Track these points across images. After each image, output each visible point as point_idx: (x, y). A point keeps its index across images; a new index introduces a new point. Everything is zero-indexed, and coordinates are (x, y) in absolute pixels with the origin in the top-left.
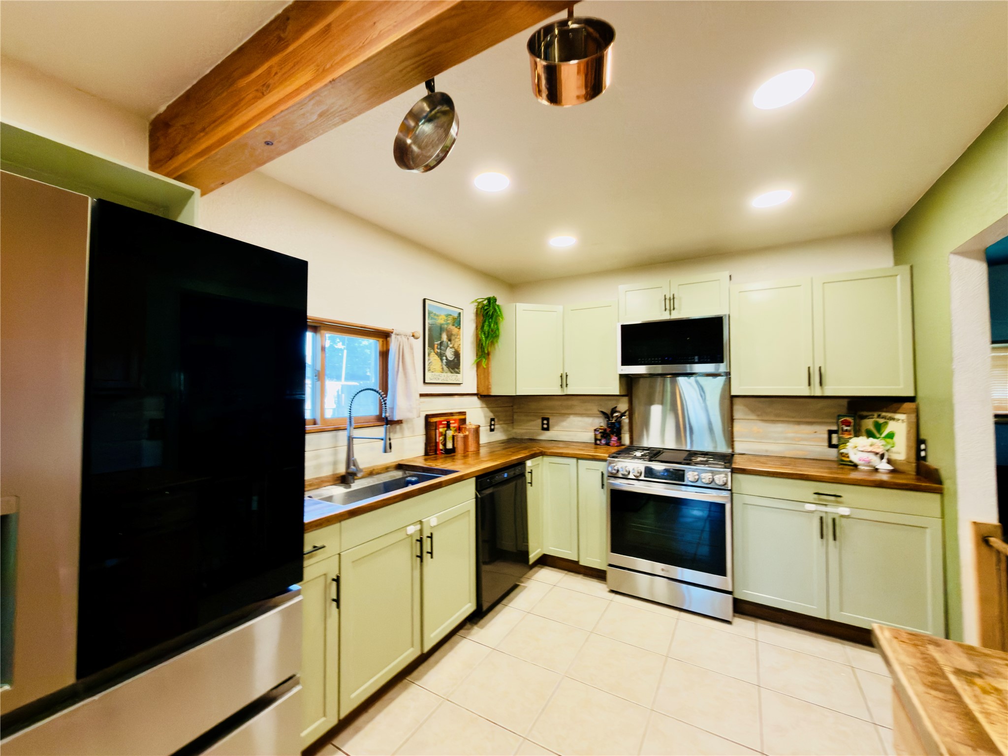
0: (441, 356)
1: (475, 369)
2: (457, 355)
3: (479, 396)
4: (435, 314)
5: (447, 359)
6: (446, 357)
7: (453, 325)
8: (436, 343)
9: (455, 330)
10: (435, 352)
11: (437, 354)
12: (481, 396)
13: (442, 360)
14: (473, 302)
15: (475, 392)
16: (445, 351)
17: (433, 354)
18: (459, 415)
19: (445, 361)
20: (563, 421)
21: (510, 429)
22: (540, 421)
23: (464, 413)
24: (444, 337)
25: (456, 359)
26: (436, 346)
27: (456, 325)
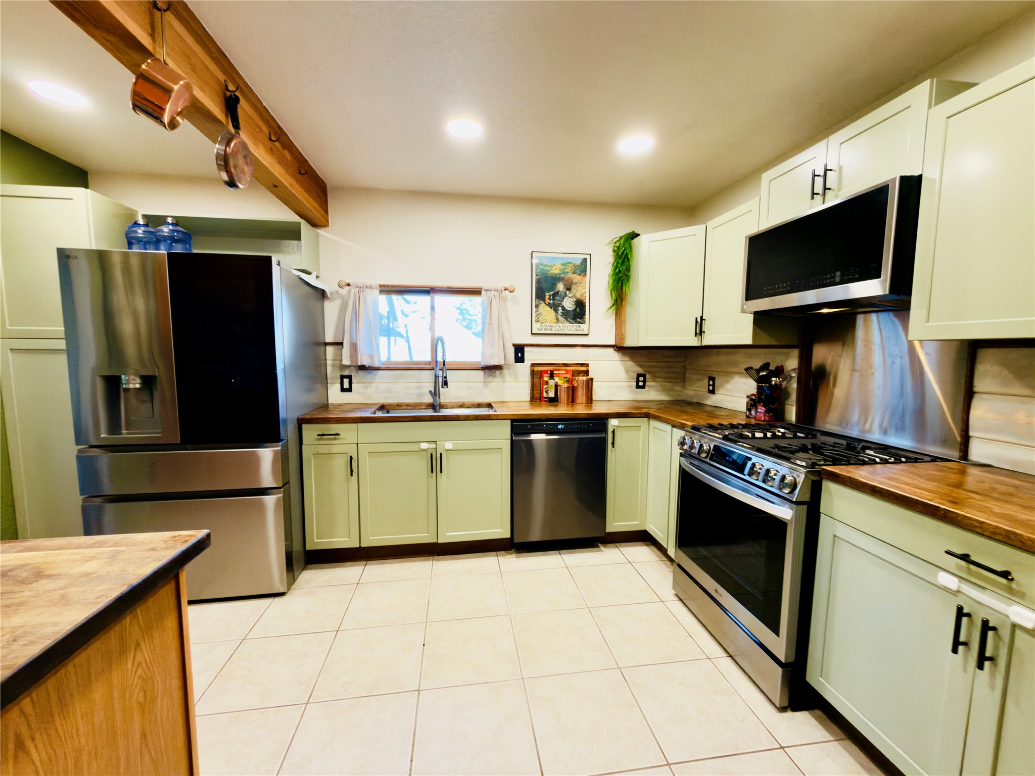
0: (554, 307)
1: (614, 318)
2: (580, 305)
3: (615, 347)
4: (546, 265)
5: (564, 309)
6: (563, 307)
7: (574, 273)
8: (548, 294)
9: (576, 278)
10: (545, 303)
11: (549, 305)
13: (556, 311)
15: (613, 343)
17: (542, 305)
19: (560, 311)
20: (727, 382)
22: (707, 380)
23: (587, 365)
24: (561, 287)
25: (578, 309)
26: (547, 297)
27: (579, 273)
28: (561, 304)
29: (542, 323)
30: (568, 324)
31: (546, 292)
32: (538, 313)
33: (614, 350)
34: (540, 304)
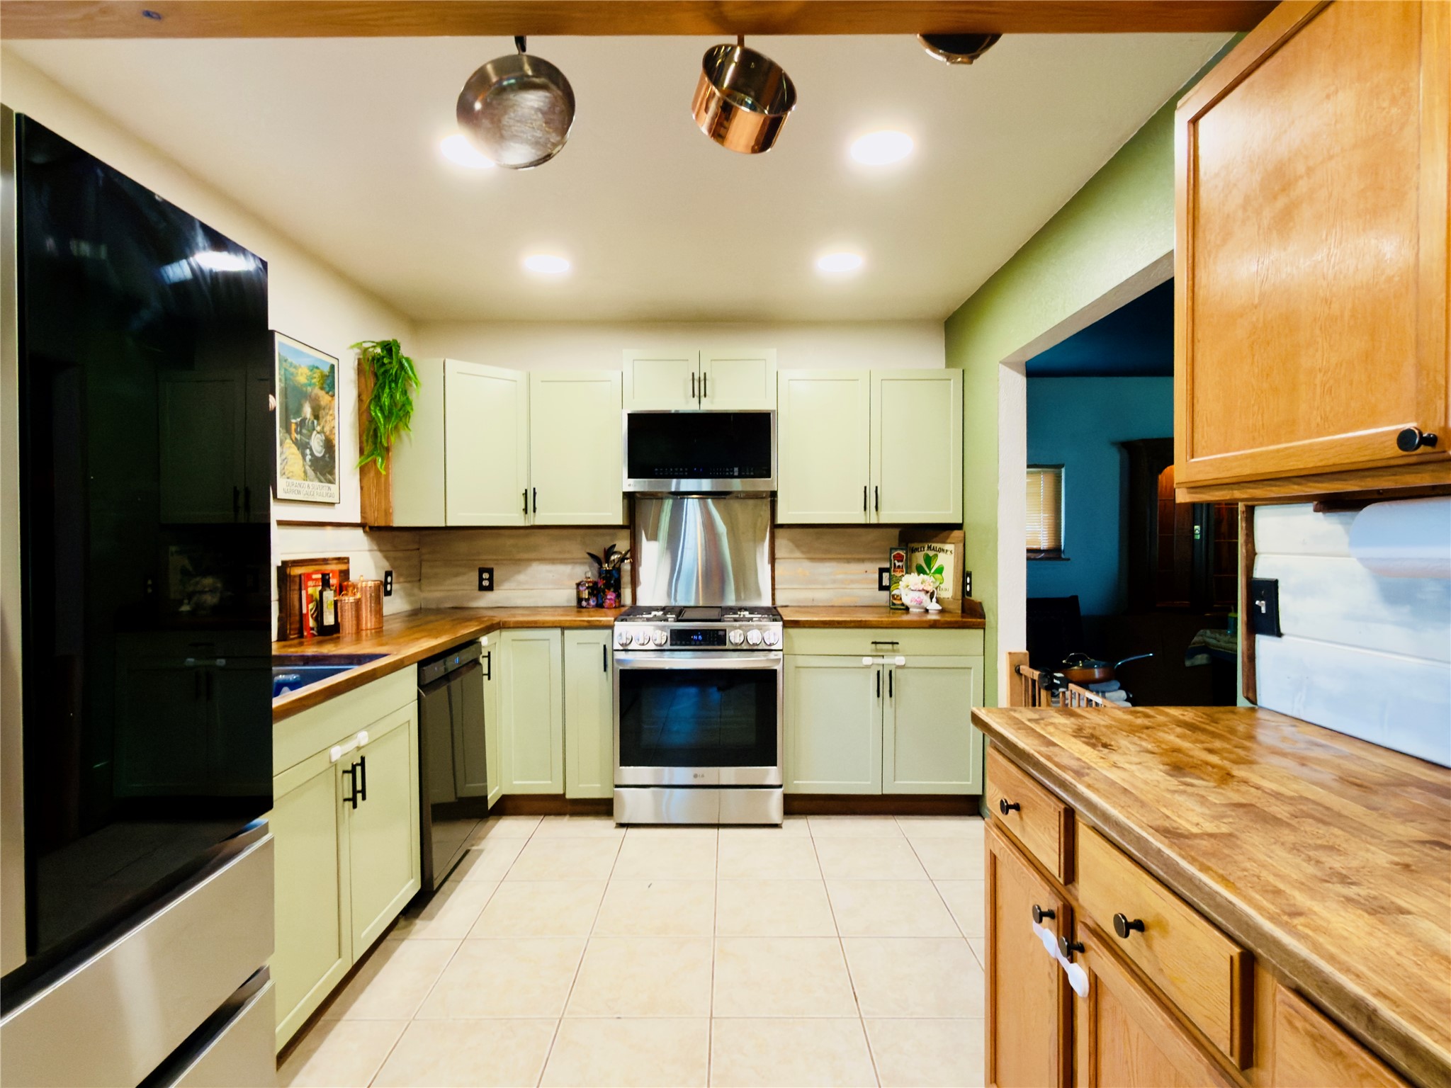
0: (303, 446)
1: (358, 477)
2: (329, 446)
3: (367, 529)
4: (291, 364)
5: (312, 454)
6: (311, 450)
7: (322, 389)
8: (293, 421)
9: (324, 399)
10: (292, 439)
11: (296, 442)
12: (372, 528)
13: (304, 456)
14: (352, 347)
15: (358, 520)
16: (310, 437)
17: (288, 441)
18: (337, 564)
19: (308, 457)
20: (519, 572)
21: (416, 591)
22: (476, 574)
23: (345, 560)
24: (307, 411)
25: (327, 456)
26: (293, 427)
27: (327, 389)
28: (308, 443)
29: (288, 478)
30: (317, 484)
31: (292, 416)
32: (284, 457)
33: (365, 532)
34: (286, 439)
